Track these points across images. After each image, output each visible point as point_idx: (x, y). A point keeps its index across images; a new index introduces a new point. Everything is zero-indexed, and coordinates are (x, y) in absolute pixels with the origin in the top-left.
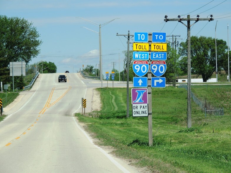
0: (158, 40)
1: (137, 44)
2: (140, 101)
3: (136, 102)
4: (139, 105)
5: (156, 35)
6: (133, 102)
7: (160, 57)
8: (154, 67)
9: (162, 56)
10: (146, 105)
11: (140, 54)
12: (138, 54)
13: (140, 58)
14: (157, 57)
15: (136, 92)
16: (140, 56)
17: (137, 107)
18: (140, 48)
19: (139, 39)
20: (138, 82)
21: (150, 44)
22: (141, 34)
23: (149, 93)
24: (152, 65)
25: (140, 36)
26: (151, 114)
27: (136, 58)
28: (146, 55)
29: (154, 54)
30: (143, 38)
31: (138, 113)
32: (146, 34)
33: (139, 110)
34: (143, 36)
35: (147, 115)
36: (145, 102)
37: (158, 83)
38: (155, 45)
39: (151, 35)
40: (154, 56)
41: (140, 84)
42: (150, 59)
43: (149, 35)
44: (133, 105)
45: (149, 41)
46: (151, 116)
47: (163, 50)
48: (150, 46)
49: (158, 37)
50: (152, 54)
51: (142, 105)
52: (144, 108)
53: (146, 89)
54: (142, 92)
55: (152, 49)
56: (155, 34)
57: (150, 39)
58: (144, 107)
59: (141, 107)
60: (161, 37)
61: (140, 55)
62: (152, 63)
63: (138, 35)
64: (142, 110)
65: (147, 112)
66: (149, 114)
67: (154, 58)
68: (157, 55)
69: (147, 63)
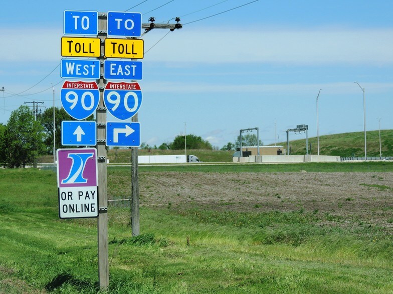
0: (123, 31)
1: (70, 39)
2: (79, 179)
3: (67, 183)
4: (75, 190)
5: (116, 20)
6: (62, 183)
7: (127, 72)
8: (114, 98)
9: (131, 69)
10: (94, 189)
11: (77, 66)
12: (74, 64)
13: (77, 74)
14: (120, 73)
15: (68, 157)
16: (78, 69)
17: (70, 195)
18: (78, 50)
19: (76, 28)
20: (74, 134)
21: (103, 41)
22: (81, 14)
23: (101, 161)
24: (107, 93)
25: (79, 20)
26: (105, 211)
27: (68, 73)
28: (93, 66)
29: (112, 65)
30: (85, 26)
31: (72, 208)
32: (92, 16)
33: (75, 201)
34: (85, 20)
35: (97, 215)
36: (92, 183)
37: (121, 136)
38: (114, 44)
39: (104, 18)
40: (112, 69)
41: (79, 139)
42: (102, 77)
43: (100, 18)
44: (62, 190)
45: (101, 34)
46: (104, 216)
47: (135, 56)
48: (103, 44)
49: (122, 24)
50: (108, 63)
51: (84, 189)
52: (87, 198)
53: (94, 151)
54: (84, 157)
55: (109, 52)
56: (113, 16)
57: (102, 28)
58: (87, 196)
59: (81, 194)
60: (129, 24)
61: (79, 67)
62: (108, 87)
63: (74, 17)
64: (84, 201)
65: (95, 206)
66: (100, 212)
67: (112, 74)
68: (120, 67)
69: (96, 87)
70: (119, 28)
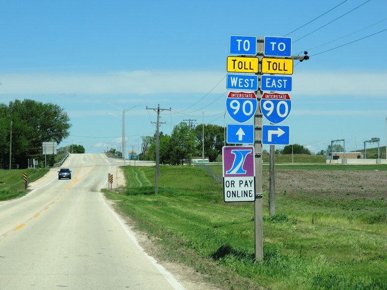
0: (277, 52)
1: (234, 58)
2: (240, 170)
3: (231, 173)
4: (237, 180)
5: (271, 43)
6: (226, 173)
7: (280, 85)
8: (268, 105)
9: (283, 83)
10: (252, 178)
11: (240, 79)
12: (237, 78)
13: (240, 86)
14: (274, 86)
15: (232, 153)
16: (240, 82)
17: (233, 183)
18: (240, 67)
19: (239, 50)
20: (237, 134)
21: (260, 60)
22: (244, 39)
23: (258, 156)
24: (263, 102)
25: (242, 43)
26: (261, 197)
27: (232, 86)
28: (252, 80)
29: (267, 79)
30: (247, 48)
31: (234, 194)
32: (252, 40)
33: (237, 188)
34: (247, 43)
35: (254, 200)
36: (250, 174)
37: (274, 136)
38: (269, 62)
39: (262, 41)
40: (267, 82)
41: (240, 139)
42: (259, 89)
43: (258, 41)
44: (226, 179)
45: (258, 54)
46: (260, 201)
47: (286, 72)
48: (260, 63)
49: (276, 46)
50: (265, 78)
51: (244, 179)
52: (246, 186)
53: (252, 148)
54: (244, 153)
55: (265, 69)
56: (269, 40)
57: (260, 50)
58: (246, 184)
59: (241, 182)
60: (282, 47)
61: (241, 81)
62: (264, 97)
63: (237, 40)
64: (243, 188)
65: (253, 193)
66: (256, 197)
67: (267, 86)
68: (274, 81)
69: (254, 97)
70: (273, 49)
